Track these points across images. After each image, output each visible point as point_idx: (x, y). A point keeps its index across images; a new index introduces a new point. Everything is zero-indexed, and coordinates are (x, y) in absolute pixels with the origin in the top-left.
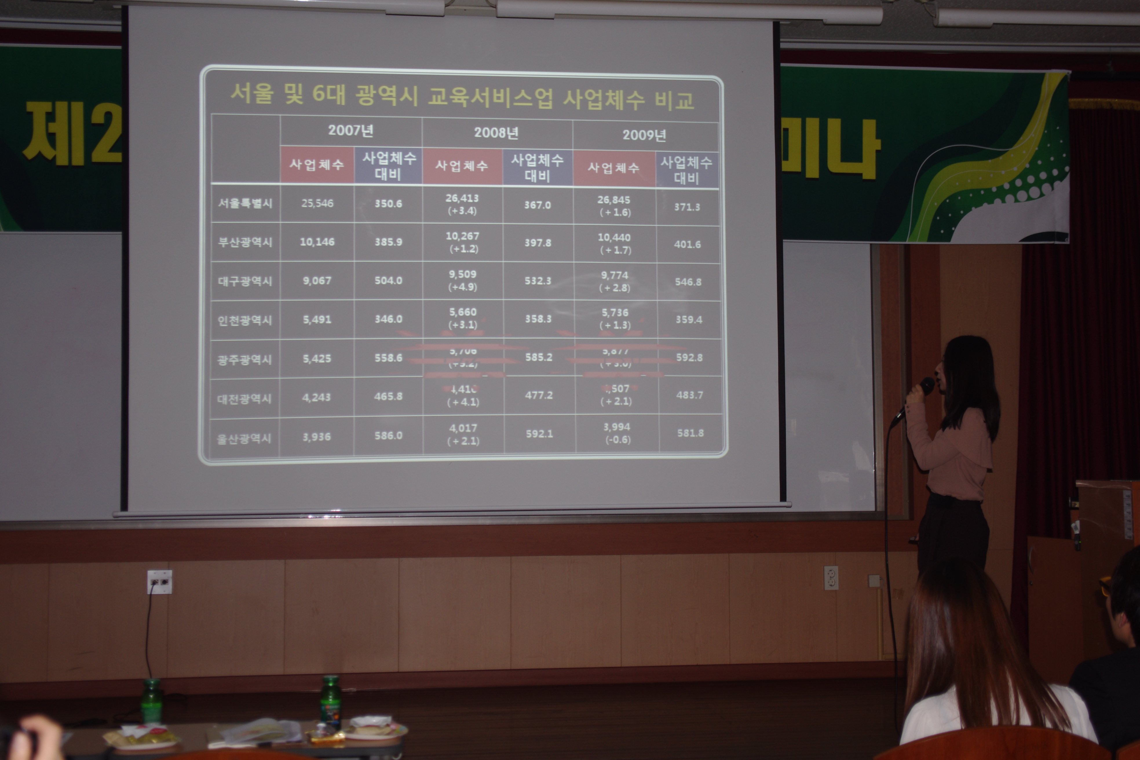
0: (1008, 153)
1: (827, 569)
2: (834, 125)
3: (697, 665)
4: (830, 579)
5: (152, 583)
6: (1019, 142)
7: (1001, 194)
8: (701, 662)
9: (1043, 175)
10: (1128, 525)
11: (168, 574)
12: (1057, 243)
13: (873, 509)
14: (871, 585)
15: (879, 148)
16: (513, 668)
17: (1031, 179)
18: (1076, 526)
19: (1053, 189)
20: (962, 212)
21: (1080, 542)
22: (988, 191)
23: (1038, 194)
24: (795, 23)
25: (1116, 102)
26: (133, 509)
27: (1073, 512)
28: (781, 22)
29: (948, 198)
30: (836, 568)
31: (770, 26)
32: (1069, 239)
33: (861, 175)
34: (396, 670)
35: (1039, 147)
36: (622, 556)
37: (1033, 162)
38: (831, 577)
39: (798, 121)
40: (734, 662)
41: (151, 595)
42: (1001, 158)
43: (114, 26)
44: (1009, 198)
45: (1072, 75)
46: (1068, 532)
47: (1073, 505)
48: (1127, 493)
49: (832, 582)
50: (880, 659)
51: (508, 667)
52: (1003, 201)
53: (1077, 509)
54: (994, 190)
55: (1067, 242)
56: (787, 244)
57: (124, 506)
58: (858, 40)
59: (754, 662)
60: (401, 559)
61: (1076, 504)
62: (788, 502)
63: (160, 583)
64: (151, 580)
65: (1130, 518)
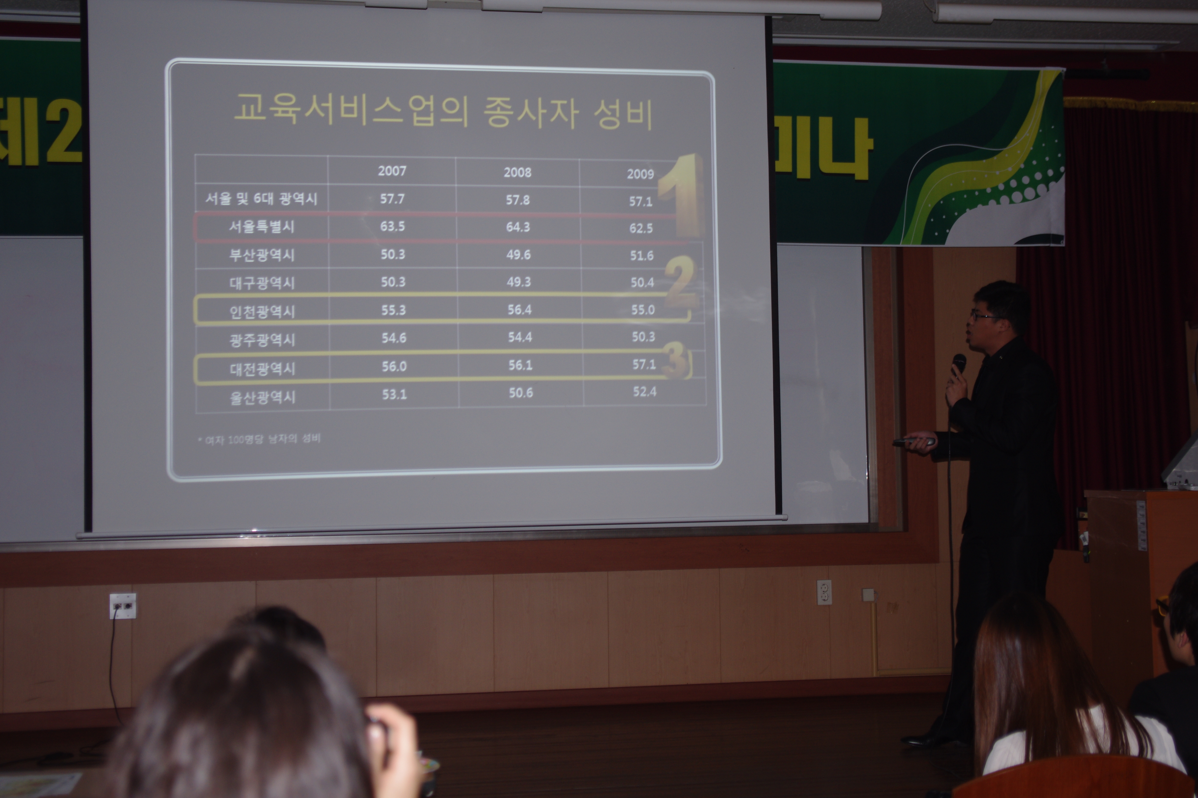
0: (1002, 152)
1: (820, 583)
2: (826, 124)
3: (688, 685)
4: (824, 594)
5: (114, 607)
6: (1013, 141)
7: (996, 195)
8: (692, 682)
9: (1038, 176)
10: (1142, 537)
11: (132, 597)
12: (1052, 245)
13: (865, 520)
14: (865, 600)
15: (872, 147)
16: (496, 691)
17: (1026, 180)
18: (1085, 537)
19: (1048, 190)
20: (956, 214)
21: (1089, 553)
22: (983, 192)
23: (1034, 195)
24: (788, 18)
25: (1111, 101)
26: (98, 529)
27: (1080, 523)
28: (773, 17)
29: (942, 199)
30: (829, 582)
31: (762, 21)
32: (1064, 242)
33: (853, 175)
34: (375, 695)
35: (1034, 146)
36: (609, 572)
37: (1028, 162)
38: (824, 592)
39: (788, 119)
40: (725, 681)
41: (114, 620)
42: (995, 158)
43: (73, 18)
44: (1004, 199)
45: (1066, 72)
46: (1075, 544)
47: (1081, 515)
48: (1140, 504)
49: (826, 597)
50: (875, 675)
51: (491, 690)
52: (998, 203)
53: (1085, 519)
54: (989, 190)
55: (1063, 244)
56: (781, 247)
57: (88, 527)
58: (849, 35)
59: (746, 681)
60: (378, 579)
61: (1084, 515)
62: (784, 514)
63: (123, 607)
64: (114, 604)
65: (1144, 529)
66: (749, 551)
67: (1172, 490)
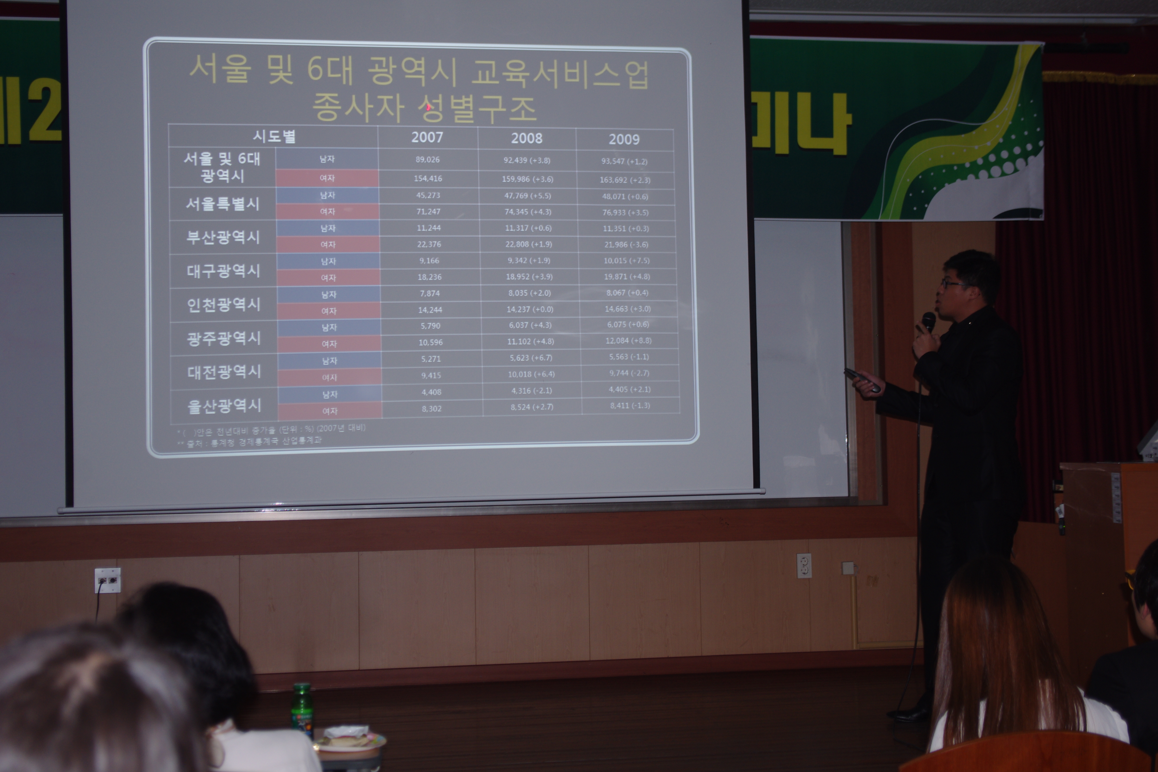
0: (981, 127)
1: (800, 556)
2: (804, 99)
3: (668, 658)
4: (804, 567)
5: (100, 582)
6: (992, 116)
7: (975, 169)
8: (672, 654)
9: (1017, 150)
10: (1116, 509)
11: (117, 572)
12: (1031, 219)
13: (846, 494)
14: (845, 573)
15: (850, 123)
16: (478, 664)
17: (1005, 154)
18: (1061, 510)
19: (1027, 164)
20: (935, 188)
21: (1064, 527)
22: (961, 166)
23: (1012, 170)
25: (1090, 75)
26: (79, 505)
27: (1056, 495)
29: (921, 174)
30: (809, 556)
32: (1043, 216)
33: (831, 150)
34: (357, 668)
35: (1013, 121)
36: (590, 546)
37: (1007, 136)
38: (804, 565)
39: (767, 95)
40: (705, 654)
41: (99, 594)
42: (974, 132)
44: (983, 174)
45: (1045, 46)
46: (1049, 516)
47: (1057, 488)
48: (1115, 475)
49: (806, 570)
50: (855, 648)
51: (473, 663)
52: (977, 177)
53: (1061, 492)
54: (967, 165)
55: (1042, 219)
56: (758, 222)
57: (70, 502)
58: (829, 11)
59: (726, 653)
60: (361, 553)
61: (1060, 488)
62: (762, 488)
63: (108, 581)
64: (99, 579)
65: (1119, 501)
66: (728, 525)
67: (1148, 462)
